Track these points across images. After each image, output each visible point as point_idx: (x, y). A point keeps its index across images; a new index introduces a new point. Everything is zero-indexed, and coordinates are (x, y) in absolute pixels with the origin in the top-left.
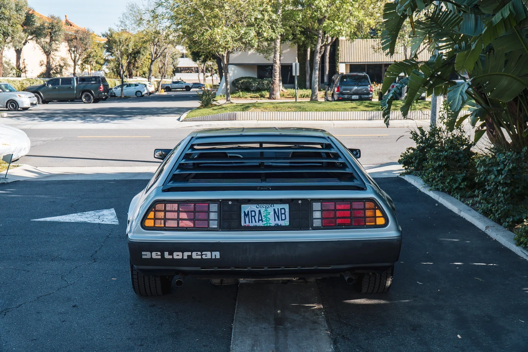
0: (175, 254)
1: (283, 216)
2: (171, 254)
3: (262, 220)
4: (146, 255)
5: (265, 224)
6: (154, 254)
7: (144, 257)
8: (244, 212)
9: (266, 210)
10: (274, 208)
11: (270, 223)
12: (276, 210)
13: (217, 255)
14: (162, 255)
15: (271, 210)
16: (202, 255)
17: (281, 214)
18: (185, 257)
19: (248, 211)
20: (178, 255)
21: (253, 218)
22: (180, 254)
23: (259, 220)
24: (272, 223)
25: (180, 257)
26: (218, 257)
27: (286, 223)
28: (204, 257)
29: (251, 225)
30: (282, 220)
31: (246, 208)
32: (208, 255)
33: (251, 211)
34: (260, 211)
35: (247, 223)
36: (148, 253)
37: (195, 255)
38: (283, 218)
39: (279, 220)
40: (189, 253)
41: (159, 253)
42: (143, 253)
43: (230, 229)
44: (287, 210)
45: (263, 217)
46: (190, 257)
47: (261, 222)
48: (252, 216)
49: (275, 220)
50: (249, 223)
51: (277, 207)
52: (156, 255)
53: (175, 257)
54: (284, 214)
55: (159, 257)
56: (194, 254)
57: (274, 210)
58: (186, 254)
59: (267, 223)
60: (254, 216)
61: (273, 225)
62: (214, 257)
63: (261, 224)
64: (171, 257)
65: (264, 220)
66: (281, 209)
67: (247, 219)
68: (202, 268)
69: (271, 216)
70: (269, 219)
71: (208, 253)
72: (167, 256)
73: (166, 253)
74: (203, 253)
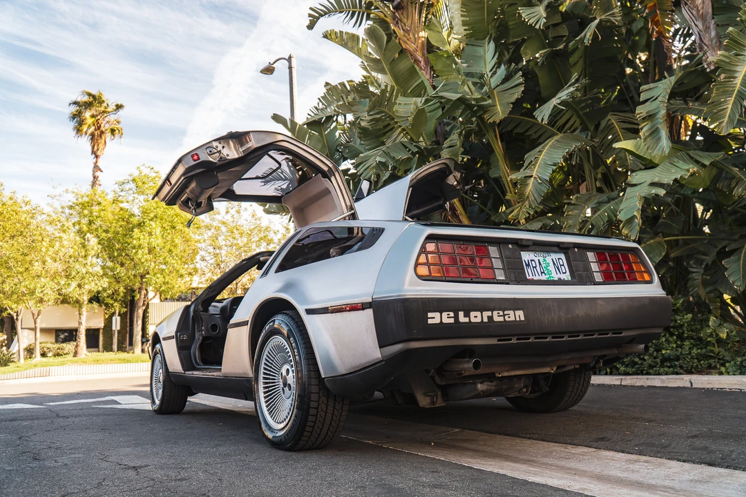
0: (473, 314)
1: (563, 268)
2: (467, 315)
3: (544, 272)
4: (434, 318)
5: (548, 277)
6: (445, 315)
7: (430, 321)
8: (525, 261)
9: (545, 260)
10: (552, 257)
11: (553, 277)
12: (555, 260)
13: (520, 315)
14: (456, 317)
15: (549, 260)
16: (504, 315)
17: (561, 265)
18: (486, 320)
19: (528, 261)
20: (476, 317)
21: (535, 269)
22: (478, 314)
23: (542, 273)
24: (555, 277)
25: (479, 320)
26: (522, 318)
27: (567, 276)
28: (507, 319)
29: (535, 278)
30: (563, 273)
31: (526, 256)
32: (511, 316)
33: (531, 260)
34: (539, 260)
35: (531, 276)
36: (437, 315)
37: (497, 316)
38: (564, 271)
39: (560, 273)
40: (489, 313)
41: (452, 314)
42: (430, 315)
43: (518, 282)
44: (565, 261)
45: (544, 269)
46: (490, 318)
47: (543, 274)
48: (533, 267)
49: (557, 274)
50: (533, 275)
51: (555, 256)
52: (447, 318)
53: (473, 320)
54: (563, 265)
55: (452, 321)
56: (495, 313)
57: (552, 260)
58: (487, 314)
59: (550, 277)
60: (536, 267)
61: (556, 279)
62: (518, 319)
63: (544, 278)
64: (466, 320)
65: (546, 272)
66: (559, 259)
67: (529, 271)
68: (498, 341)
69: (551, 267)
70: (551, 271)
71: (511, 313)
72: (462, 319)
73: (461, 314)
74: (506, 312)
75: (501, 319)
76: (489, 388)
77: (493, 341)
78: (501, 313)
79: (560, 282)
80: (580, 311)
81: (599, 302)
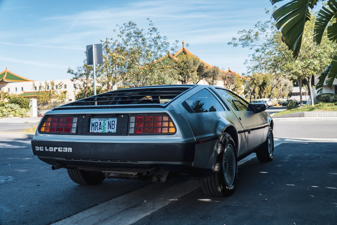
0: (50, 148)
1: (113, 126)
2: (48, 148)
3: (101, 129)
5: (103, 131)
6: (40, 147)
7: (36, 149)
8: (92, 123)
9: (104, 122)
10: (108, 121)
11: (105, 131)
12: (110, 122)
13: (70, 150)
14: (44, 149)
15: (107, 122)
16: (63, 149)
17: (112, 125)
18: (55, 151)
19: (94, 123)
20: (51, 149)
21: (96, 127)
22: (52, 148)
23: (99, 129)
24: (107, 131)
25: (52, 150)
26: (71, 151)
27: (114, 131)
28: (64, 151)
29: (95, 132)
30: (112, 129)
31: (93, 121)
32: (66, 150)
33: (96, 123)
34: (100, 122)
35: (93, 131)
36: (38, 147)
37: (60, 150)
38: (113, 127)
39: (110, 129)
40: (57, 148)
42: (36, 147)
43: (82, 134)
44: (116, 122)
45: (102, 127)
46: (57, 150)
48: (96, 126)
49: (108, 129)
50: (94, 130)
51: (111, 120)
52: (41, 149)
53: (50, 150)
54: (114, 124)
55: (43, 150)
56: (59, 148)
57: (109, 122)
58: (55, 148)
59: (104, 131)
60: (97, 126)
61: (107, 132)
62: (69, 151)
63: (100, 131)
64: (48, 150)
65: (102, 128)
66: (112, 121)
67: (93, 128)
68: (66, 159)
69: (106, 126)
70: (105, 128)
71: (66, 148)
72: (46, 150)
73: (46, 148)
74: (64, 148)
75: (61, 151)
78: (62, 148)
79: (110, 134)
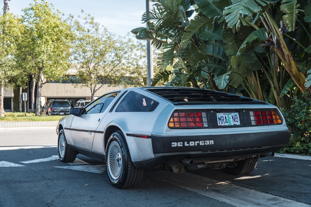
0: (191, 143)
2: (188, 143)
3: (227, 122)
4: (174, 144)
6: (179, 143)
7: (173, 146)
8: (218, 117)
9: (228, 116)
11: (231, 124)
12: (233, 116)
13: (212, 142)
14: (184, 144)
15: (230, 116)
16: (205, 143)
17: (236, 118)
18: (196, 145)
19: (220, 117)
20: (192, 144)
21: (223, 121)
22: (193, 142)
23: (226, 122)
24: (232, 124)
25: (193, 145)
26: (213, 143)
27: (238, 123)
28: (206, 144)
29: (223, 125)
30: (236, 122)
31: (219, 115)
32: (208, 143)
33: (222, 117)
34: (225, 116)
35: (221, 124)
36: (175, 143)
37: (201, 143)
38: (237, 121)
40: (198, 142)
41: (182, 143)
42: (173, 143)
43: (214, 127)
44: (238, 116)
45: (228, 120)
46: (198, 144)
48: (222, 120)
49: (233, 122)
51: (233, 114)
52: (180, 144)
53: (191, 145)
55: (182, 145)
56: (201, 142)
58: (197, 142)
59: (230, 124)
60: (223, 120)
61: (233, 125)
62: (211, 144)
63: (227, 124)
64: (188, 145)
65: (228, 122)
66: (235, 115)
67: (220, 122)
68: (202, 152)
69: (231, 119)
70: (230, 121)
71: (208, 141)
72: (186, 144)
73: (186, 143)
74: (205, 141)
75: (203, 144)
76: (203, 167)
77: (200, 152)
78: (203, 142)
79: (235, 126)
80: (241, 140)
81: (251, 135)
